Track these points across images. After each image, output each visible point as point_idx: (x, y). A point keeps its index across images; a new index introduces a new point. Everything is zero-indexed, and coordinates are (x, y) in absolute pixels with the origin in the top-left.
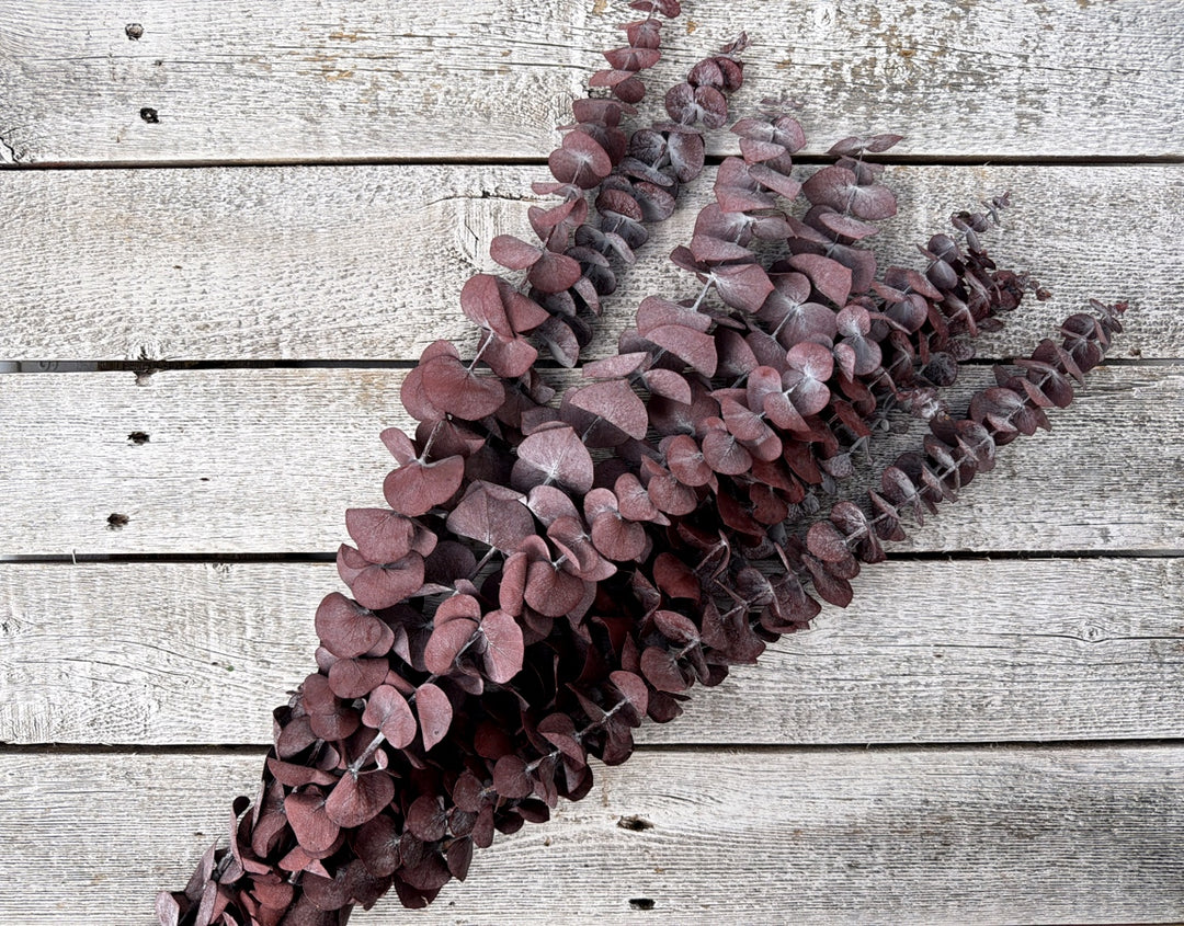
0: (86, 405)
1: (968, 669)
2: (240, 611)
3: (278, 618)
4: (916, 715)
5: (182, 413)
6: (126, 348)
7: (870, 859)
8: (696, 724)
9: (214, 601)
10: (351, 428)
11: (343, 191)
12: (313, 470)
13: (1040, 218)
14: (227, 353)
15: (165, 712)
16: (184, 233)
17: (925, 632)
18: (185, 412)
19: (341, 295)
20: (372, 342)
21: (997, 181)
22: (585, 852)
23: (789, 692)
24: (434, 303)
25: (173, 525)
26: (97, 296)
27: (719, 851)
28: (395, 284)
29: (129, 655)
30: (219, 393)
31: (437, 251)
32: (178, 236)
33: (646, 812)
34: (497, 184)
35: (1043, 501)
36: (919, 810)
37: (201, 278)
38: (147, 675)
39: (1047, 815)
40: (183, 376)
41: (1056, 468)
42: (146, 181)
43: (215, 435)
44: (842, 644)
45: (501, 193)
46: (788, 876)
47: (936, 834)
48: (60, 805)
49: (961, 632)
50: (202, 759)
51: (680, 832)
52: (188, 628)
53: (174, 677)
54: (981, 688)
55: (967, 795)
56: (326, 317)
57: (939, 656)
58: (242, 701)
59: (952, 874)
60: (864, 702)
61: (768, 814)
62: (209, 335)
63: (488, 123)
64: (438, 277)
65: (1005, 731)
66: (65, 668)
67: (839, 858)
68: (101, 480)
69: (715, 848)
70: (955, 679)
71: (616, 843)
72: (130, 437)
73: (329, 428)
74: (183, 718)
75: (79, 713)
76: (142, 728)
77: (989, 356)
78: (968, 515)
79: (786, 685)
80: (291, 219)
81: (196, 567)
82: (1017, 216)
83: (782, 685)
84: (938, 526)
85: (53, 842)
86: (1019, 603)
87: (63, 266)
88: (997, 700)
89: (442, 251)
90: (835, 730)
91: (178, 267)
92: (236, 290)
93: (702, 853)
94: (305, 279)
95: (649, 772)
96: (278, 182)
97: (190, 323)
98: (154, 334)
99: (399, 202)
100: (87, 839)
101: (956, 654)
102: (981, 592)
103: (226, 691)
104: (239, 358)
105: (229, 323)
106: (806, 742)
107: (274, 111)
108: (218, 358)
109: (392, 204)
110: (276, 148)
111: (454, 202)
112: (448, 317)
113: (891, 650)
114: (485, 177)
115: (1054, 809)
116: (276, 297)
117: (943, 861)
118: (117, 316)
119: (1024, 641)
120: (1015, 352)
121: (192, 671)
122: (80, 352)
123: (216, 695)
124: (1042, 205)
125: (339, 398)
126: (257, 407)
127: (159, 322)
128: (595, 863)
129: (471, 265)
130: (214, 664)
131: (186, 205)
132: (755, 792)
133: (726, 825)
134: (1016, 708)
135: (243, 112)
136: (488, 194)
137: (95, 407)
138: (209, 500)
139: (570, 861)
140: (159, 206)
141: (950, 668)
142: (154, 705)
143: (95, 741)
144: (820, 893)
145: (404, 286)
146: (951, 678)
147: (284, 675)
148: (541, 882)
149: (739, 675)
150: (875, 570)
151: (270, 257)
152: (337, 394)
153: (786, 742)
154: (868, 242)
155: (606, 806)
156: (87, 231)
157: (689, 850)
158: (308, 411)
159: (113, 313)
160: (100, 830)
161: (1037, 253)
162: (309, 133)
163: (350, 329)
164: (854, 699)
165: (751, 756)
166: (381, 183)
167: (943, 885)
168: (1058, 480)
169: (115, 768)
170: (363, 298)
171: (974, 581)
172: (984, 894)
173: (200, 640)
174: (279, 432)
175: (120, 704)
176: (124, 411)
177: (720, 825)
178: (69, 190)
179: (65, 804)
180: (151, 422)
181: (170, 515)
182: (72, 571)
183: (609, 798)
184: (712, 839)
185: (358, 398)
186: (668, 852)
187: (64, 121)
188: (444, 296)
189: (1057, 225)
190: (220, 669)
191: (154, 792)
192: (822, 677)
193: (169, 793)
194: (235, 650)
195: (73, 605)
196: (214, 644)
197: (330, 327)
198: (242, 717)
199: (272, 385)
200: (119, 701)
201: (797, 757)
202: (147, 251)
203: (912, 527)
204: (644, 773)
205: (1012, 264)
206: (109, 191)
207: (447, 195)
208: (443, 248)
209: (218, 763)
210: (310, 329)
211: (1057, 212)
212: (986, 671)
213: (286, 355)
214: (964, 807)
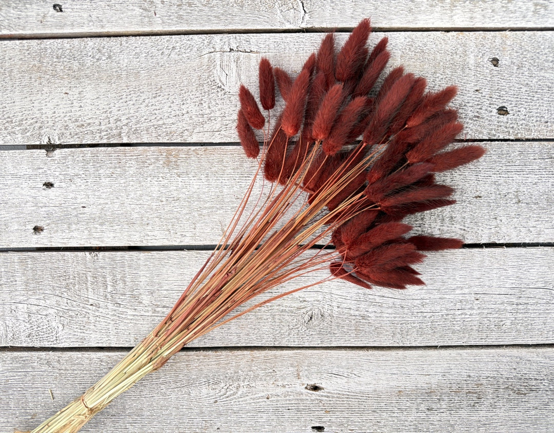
0: (20, 168)
1: (493, 306)
2: (104, 277)
3: (125, 281)
4: (464, 331)
5: (71, 172)
6: (40, 137)
7: (439, 406)
8: (346, 336)
9: (90, 272)
10: (161, 179)
11: (154, 50)
12: (141, 202)
13: (537, 61)
14: (94, 140)
15: (66, 330)
16: (69, 75)
17: (470, 287)
18: (73, 171)
19: (154, 107)
20: (171, 133)
21: (513, 40)
22: (288, 402)
23: (396, 319)
24: (204, 111)
25: (67, 231)
26: (24, 110)
27: (359, 402)
28: (182, 101)
29: (47, 301)
30: (90, 161)
31: (205, 82)
32: (66, 76)
33: (320, 382)
34: (238, 44)
35: (535, 216)
36: (466, 380)
37: (79, 99)
38: (56, 311)
39: (534, 383)
40: (71, 151)
41: (542, 197)
42: (48, 47)
43: (89, 183)
44: (426, 293)
45: (240, 49)
46: (395, 415)
47: (474, 393)
48: (14, 378)
49: (489, 286)
50: (86, 354)
51: (338, 392)
52: (77, 286)
53: (70, 312)
54: (500, 316)
55: (491, 373)
56: (146, 119)
57: (477, 299)
58: (106, 324)
59: (482, 413)
60: (437, 324)
61: (385, 382)
62: (84, 130)
63: (242, 10)
64: (206, 96)
65: (512, 339)
66: (13, 307)
67: (422, 405)
68: (29, 208)
69: (357, 400)
70: (486, 311)
71: (304, 397)
72: (44, 185)
73: (149, 179)
74: (76, 333)
75: (22, 331)
76: (55, 338)
77: (507, 137)
78: (494, 223)
79: (395, 316)
80: (126, 66)
81: (80, 254)
82: (524, 59)
83: (393, 315)
84: (479, 229)
85: (11, 397)
86: (521, 271)
87: (5, 93)
88: (508, 322)
89: (208, 82)
90: (421, 339)
91: (66, 93)
92: (98, 105)
93: (350, 402)
94: (134, 99)
95: (322, 361)
96: (119, 45)
97: (73, 124)
98: (55, 130)
99: (184, 55)
100: (28, 396)
101: (487, 298)
102: (501, 265)
103: (98, 319)
104: (100, 142)
105: (94, 123)
106: (405, 345)
107: (125, 5)
108: (89, 142)
109: (180, 57)
110: (126, 25)
111: (214, 55)
112: (212, 118)
113: (451, 296)
114: (231, 40)
115: (538, 380)
116: (119, 109)
117: (477, 407)
118: (35, 120)
119: (523, 291)
120: (522, 135)
121: (80, 309)
122: (16, 140)
123: (93, 321)
124: (538, 53)
125: (154, 163)
126: (110, 168)
127: (57, 124)
128: (293, 408)
129: (224, 89)
130: (91, 305)
131: (69, 59)
132: (378, 371)
133: (362, 388)
134: (518, 327)
135: (108, 6)
136: (233, 50)
137: (25, 169)
138: (86, 218)
139: (280, 407)
140: (55, 60)
141: (483, 305)
142: (61, 327)
143: (30, 345)
144: (412, 424)
145: (187, 101)
146: (484, 311)
147: (128, 311)
148: (265, 417)
149: (370, 311)
150: (444, 254)
151: (115, 87)
152: (153, 161)
153: (395, 345)
154: (442, 75)
155: (299, 378)
156: (17, 74)
157: (343, 401)
158: (138, 170)
159: (33, 119)
160: (35, 391)
161: (535, 80)
162: (145, 16)
163: (159, 126)
164: (432, 322)
165: (376, 352)
166: (175, 45)
167: (477, 419)
168: (544, 204)
169: (41, 359)
170: (166, 108)
171: (497, 259)
172: (499, 424)
173: (83, 293)
174: (122, 181)
175: (43, 326)
176: (40, 171)
177: (360, 388)
178: (7, 52)
179: (16, 378)
180: (56, 177)
181: (66, 226)
182: (16, 256)
183: (301, 375)
184: (355, 396)
185: (164, 163)
186: (331, 402)
187: (12, 11)
188: (209, 107)
189: (546, 64)
190: (94, 308)
191: (62, 371)
192: (414, 311)
193: (70, 372)
194: (102, 297)
195: (17, 275)
196: (91, 295)
197: (148, 125)
198: (107, 332)
199: (118, 156)
200: (42, 324)
201: (401, 353)
202: (50, 85)
203: (464, 230)
204: (319, 362)
205: (521, 86)
206: (28, 52)
207: (210, 51)
208: (209, 80)
209: (94, 356)
210: (138, 126)
211: (547, 57)
212: (502, 307)
213: (125, 141)
214: (489, 379)
